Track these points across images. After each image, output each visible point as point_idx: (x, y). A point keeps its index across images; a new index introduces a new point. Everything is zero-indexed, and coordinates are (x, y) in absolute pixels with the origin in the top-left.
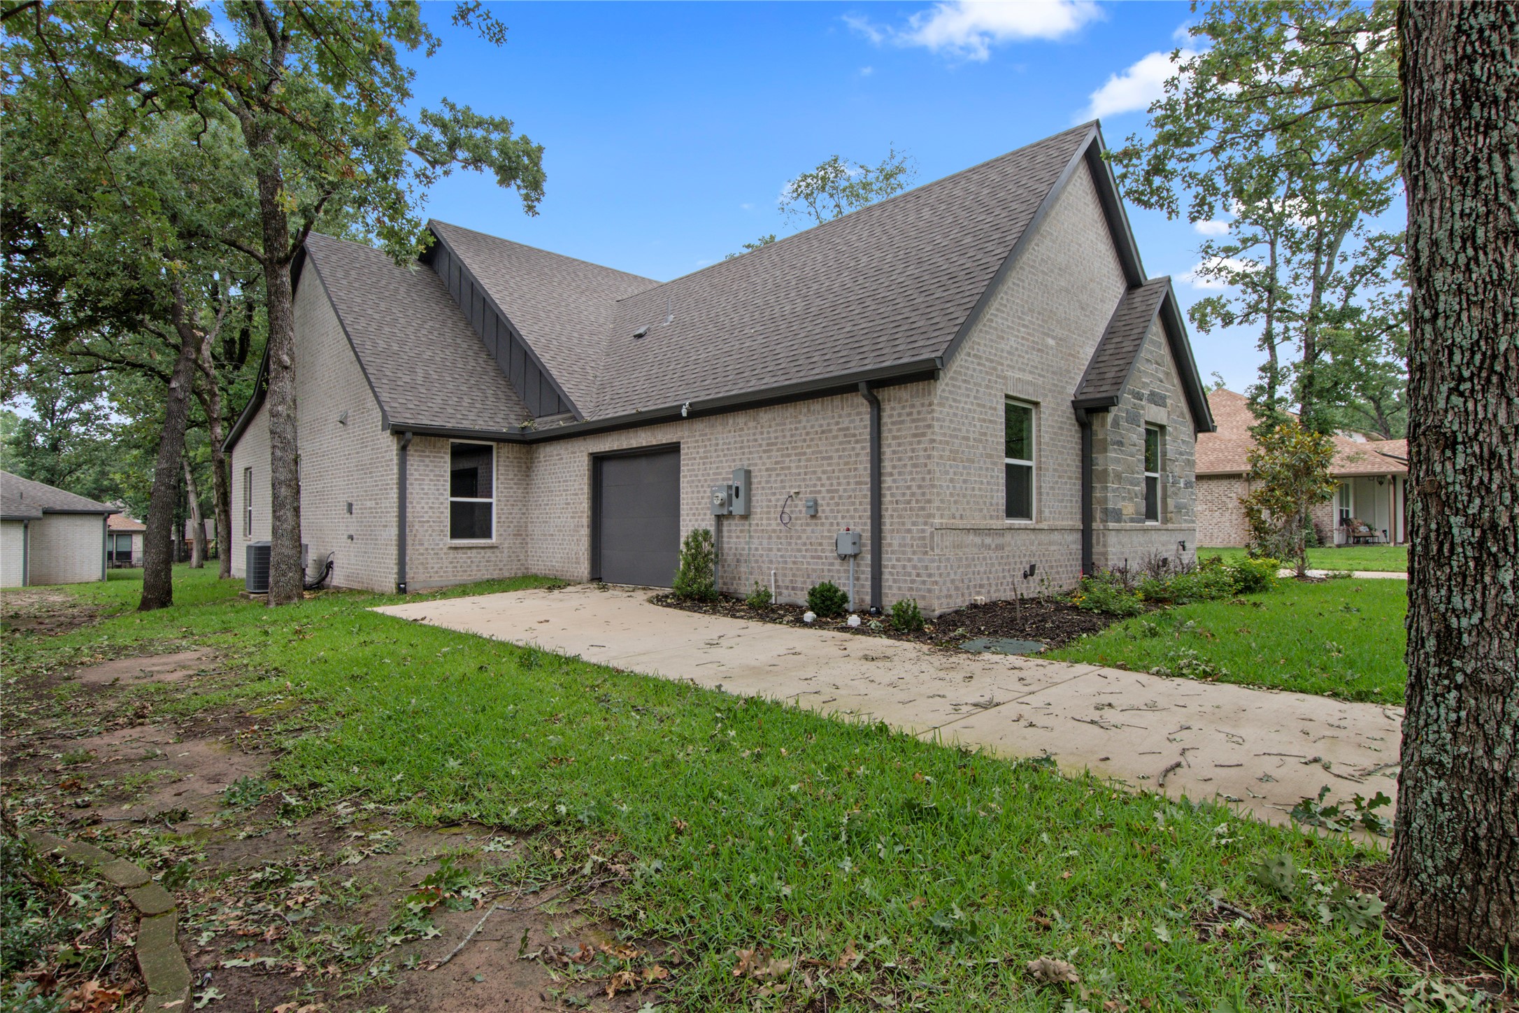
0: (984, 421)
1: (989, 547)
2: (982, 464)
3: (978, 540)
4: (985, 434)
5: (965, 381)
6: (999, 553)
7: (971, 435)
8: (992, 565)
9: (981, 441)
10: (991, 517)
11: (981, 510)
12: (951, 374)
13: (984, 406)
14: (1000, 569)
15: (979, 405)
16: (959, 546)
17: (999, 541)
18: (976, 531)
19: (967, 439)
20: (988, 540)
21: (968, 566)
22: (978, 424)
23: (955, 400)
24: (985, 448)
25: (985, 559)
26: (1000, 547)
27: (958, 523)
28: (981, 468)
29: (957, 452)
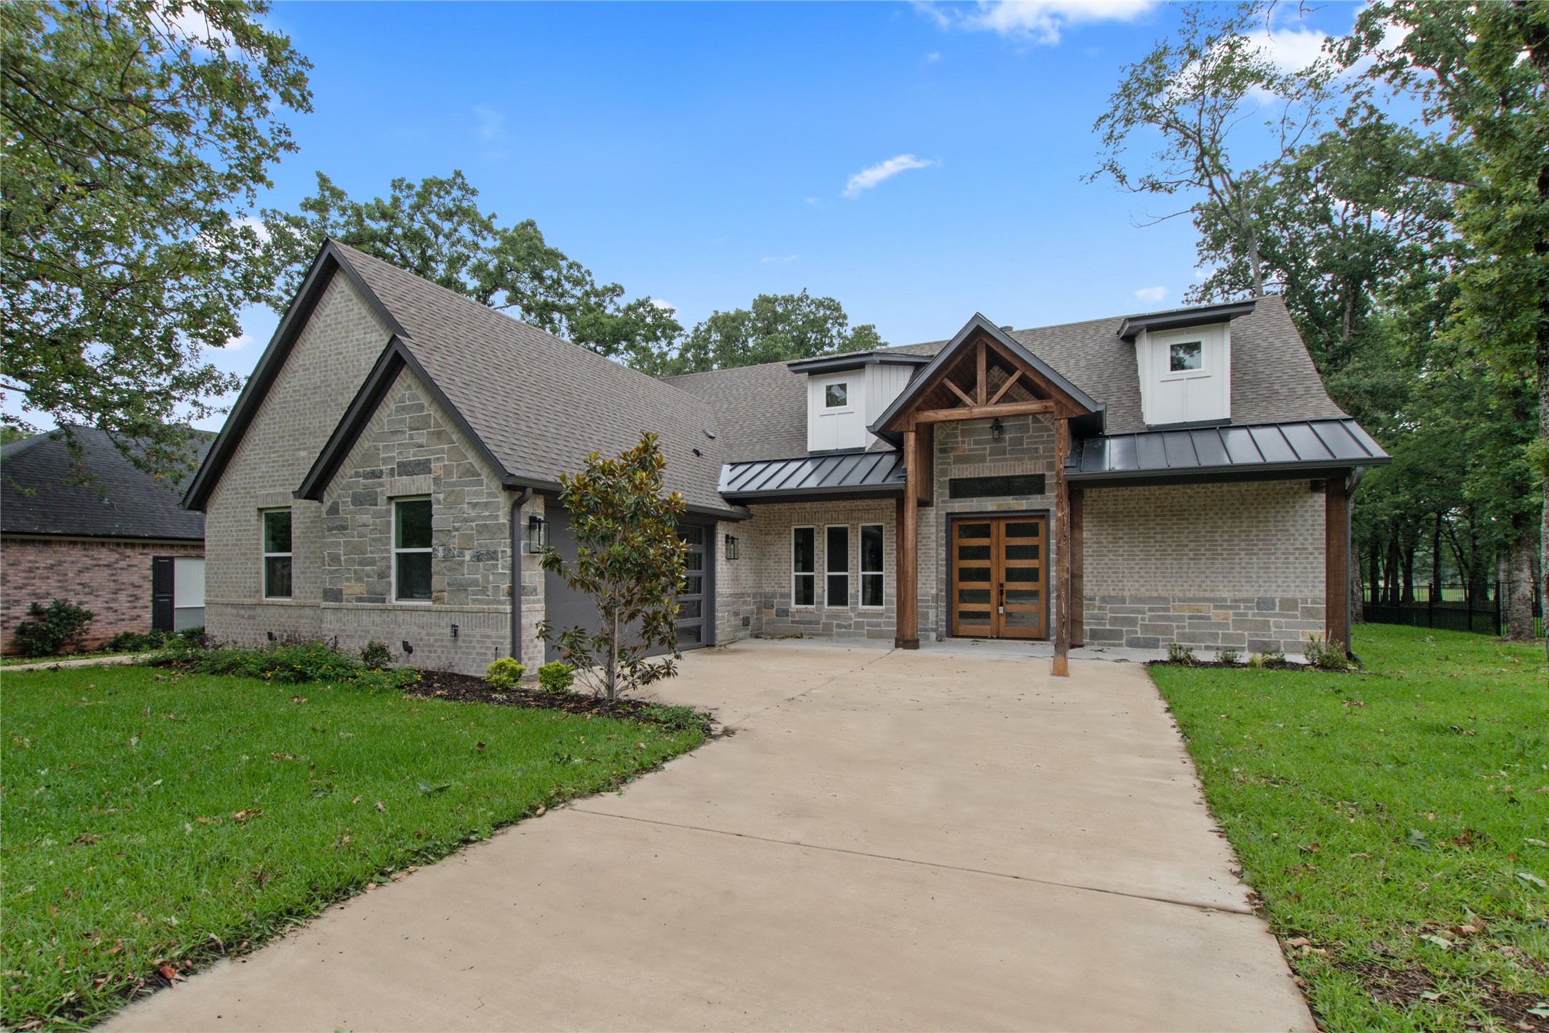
0: (240, 531)
1: (243, 617)
2: (238, 561)
3: (234, 611)
4: (240, 540)
5: (226, 508)
6: (252, 622)
7: (230, 543)
8: (246, 629)
9: (237, 545)
10: (245, 596)
11: (237, 591)
12: (216, 506)
13: (240, 521)
14: (252, 632)
15: (235, 521)
16: (221, 615)
17: (251, 613)
18: (234, 605)
19: (227, 545)
20: (242, 612)
21: (227, 628)
22: (235, 534)
23: (219, 522)
24: (240, 549)
25: (239, 624)
26: (253, 618)
27: (219, 600)
28: (237, 564)
29: (219, 555)
